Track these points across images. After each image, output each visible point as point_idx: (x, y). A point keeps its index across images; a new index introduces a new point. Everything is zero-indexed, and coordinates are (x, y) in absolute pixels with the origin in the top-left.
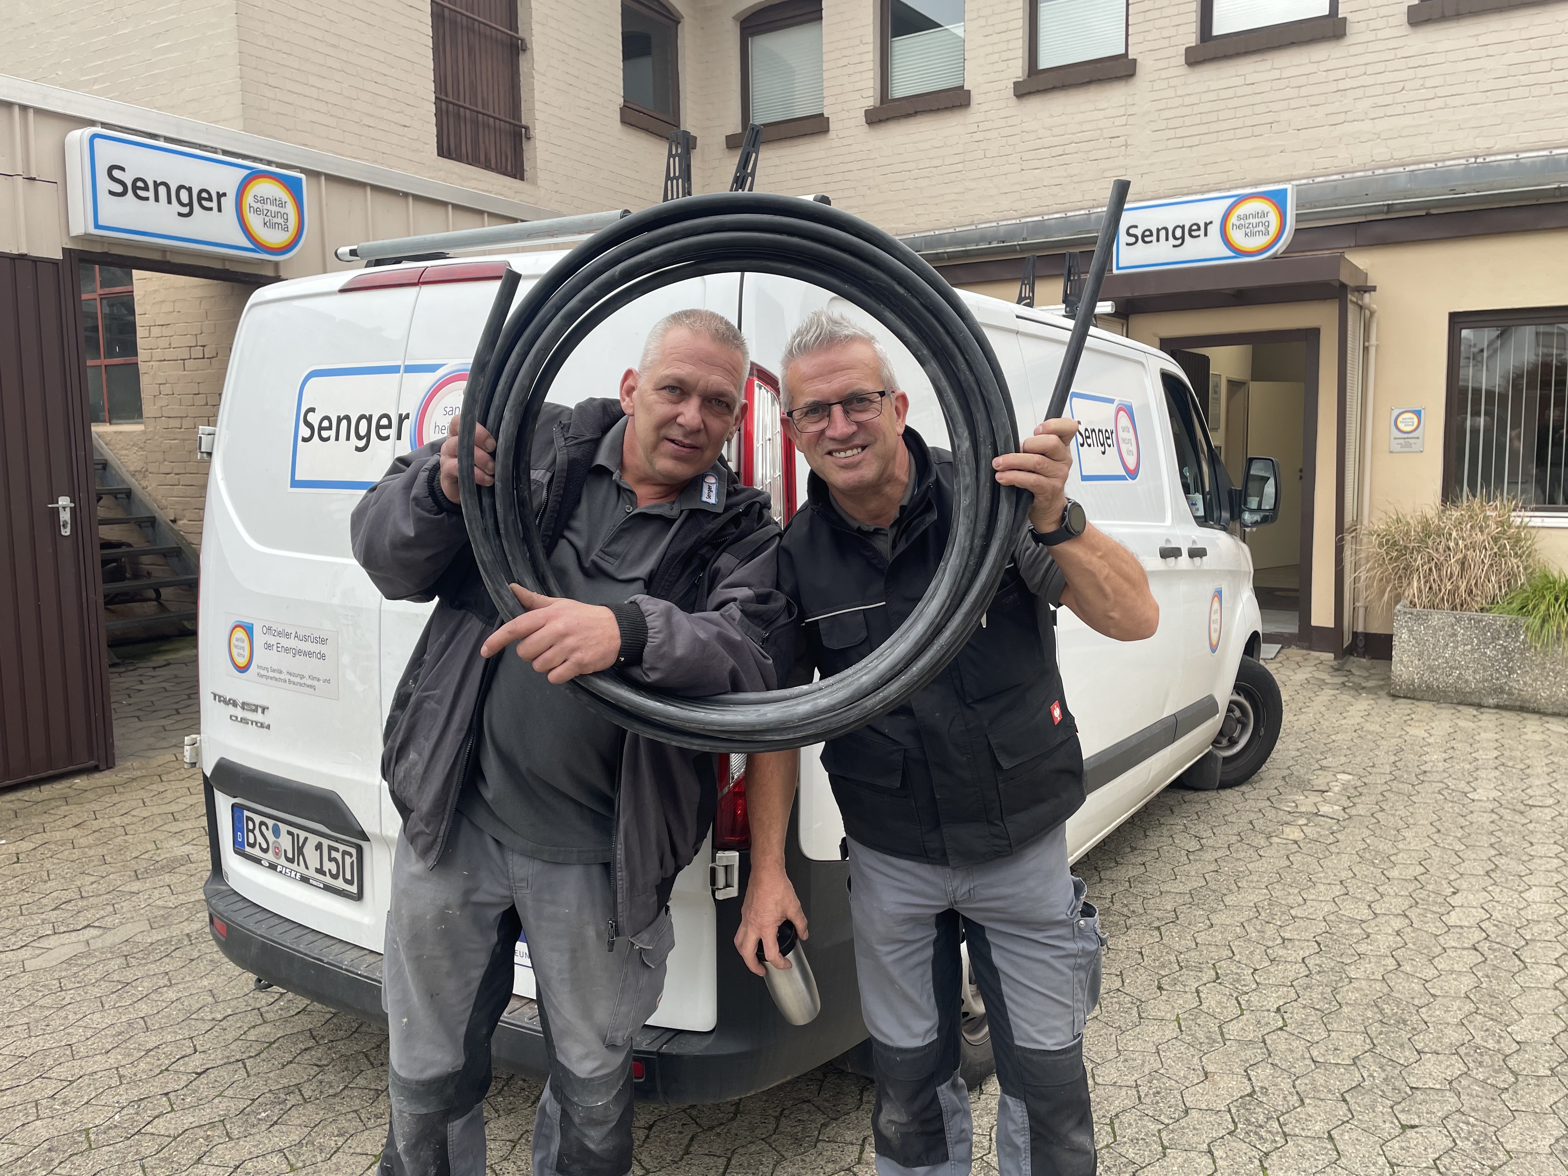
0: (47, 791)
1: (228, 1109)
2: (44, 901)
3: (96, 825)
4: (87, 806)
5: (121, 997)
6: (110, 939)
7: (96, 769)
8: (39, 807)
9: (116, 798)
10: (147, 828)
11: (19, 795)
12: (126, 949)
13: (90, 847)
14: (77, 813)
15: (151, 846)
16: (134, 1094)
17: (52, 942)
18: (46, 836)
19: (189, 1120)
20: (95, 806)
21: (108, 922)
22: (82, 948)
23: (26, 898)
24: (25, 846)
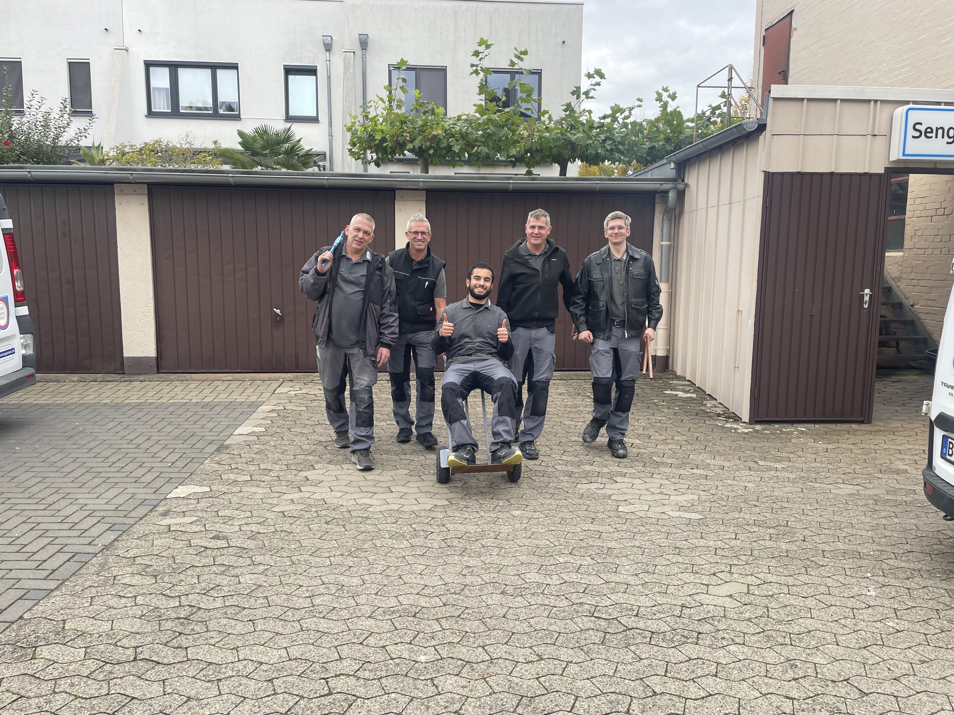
0: (839, 426)
1: (922, 567)
2: (839, 470)
3: (862, 446)
4: (858, 437)
5: (873, 514)
6: (868, 492)
7: (862, 422)
8: (836, 433)
9: (872, 437)
10: (886, 453)
11: (827, 425)
12: (876, 498)
13: (859, 454)
14: (853, 439)
15: (888, 461)
16: (879, 548)
17: (842, 486)
18: (840, 445)
19: (903, 565)
20: (862, 438)
21: (867, 485)
22: (856, 492)
23: (831, 467)
24: (830, 446)
